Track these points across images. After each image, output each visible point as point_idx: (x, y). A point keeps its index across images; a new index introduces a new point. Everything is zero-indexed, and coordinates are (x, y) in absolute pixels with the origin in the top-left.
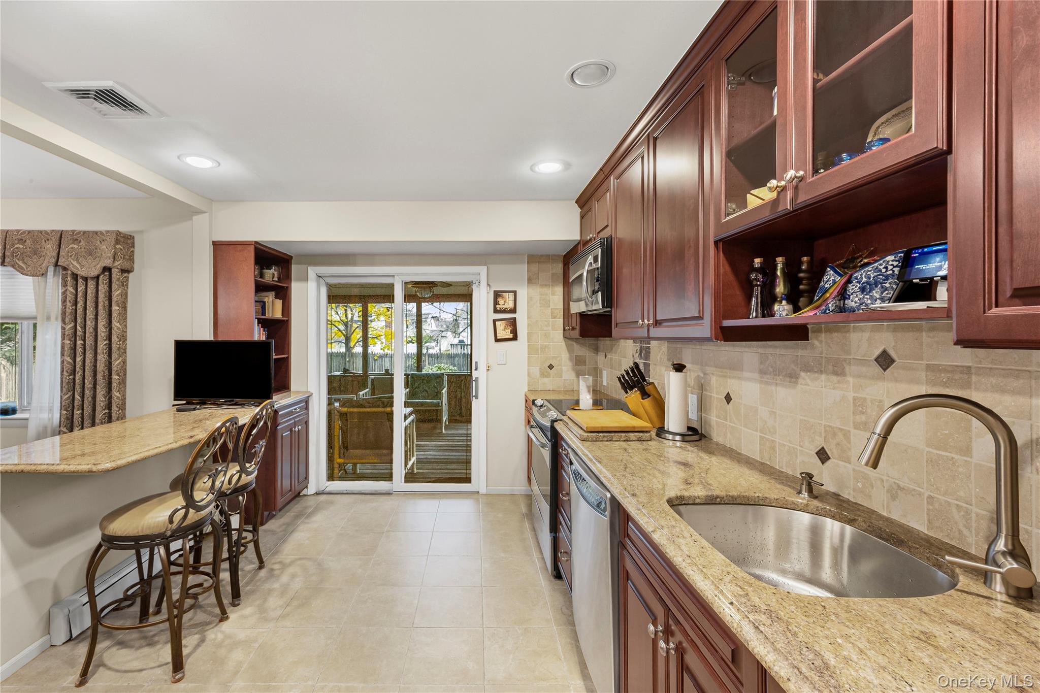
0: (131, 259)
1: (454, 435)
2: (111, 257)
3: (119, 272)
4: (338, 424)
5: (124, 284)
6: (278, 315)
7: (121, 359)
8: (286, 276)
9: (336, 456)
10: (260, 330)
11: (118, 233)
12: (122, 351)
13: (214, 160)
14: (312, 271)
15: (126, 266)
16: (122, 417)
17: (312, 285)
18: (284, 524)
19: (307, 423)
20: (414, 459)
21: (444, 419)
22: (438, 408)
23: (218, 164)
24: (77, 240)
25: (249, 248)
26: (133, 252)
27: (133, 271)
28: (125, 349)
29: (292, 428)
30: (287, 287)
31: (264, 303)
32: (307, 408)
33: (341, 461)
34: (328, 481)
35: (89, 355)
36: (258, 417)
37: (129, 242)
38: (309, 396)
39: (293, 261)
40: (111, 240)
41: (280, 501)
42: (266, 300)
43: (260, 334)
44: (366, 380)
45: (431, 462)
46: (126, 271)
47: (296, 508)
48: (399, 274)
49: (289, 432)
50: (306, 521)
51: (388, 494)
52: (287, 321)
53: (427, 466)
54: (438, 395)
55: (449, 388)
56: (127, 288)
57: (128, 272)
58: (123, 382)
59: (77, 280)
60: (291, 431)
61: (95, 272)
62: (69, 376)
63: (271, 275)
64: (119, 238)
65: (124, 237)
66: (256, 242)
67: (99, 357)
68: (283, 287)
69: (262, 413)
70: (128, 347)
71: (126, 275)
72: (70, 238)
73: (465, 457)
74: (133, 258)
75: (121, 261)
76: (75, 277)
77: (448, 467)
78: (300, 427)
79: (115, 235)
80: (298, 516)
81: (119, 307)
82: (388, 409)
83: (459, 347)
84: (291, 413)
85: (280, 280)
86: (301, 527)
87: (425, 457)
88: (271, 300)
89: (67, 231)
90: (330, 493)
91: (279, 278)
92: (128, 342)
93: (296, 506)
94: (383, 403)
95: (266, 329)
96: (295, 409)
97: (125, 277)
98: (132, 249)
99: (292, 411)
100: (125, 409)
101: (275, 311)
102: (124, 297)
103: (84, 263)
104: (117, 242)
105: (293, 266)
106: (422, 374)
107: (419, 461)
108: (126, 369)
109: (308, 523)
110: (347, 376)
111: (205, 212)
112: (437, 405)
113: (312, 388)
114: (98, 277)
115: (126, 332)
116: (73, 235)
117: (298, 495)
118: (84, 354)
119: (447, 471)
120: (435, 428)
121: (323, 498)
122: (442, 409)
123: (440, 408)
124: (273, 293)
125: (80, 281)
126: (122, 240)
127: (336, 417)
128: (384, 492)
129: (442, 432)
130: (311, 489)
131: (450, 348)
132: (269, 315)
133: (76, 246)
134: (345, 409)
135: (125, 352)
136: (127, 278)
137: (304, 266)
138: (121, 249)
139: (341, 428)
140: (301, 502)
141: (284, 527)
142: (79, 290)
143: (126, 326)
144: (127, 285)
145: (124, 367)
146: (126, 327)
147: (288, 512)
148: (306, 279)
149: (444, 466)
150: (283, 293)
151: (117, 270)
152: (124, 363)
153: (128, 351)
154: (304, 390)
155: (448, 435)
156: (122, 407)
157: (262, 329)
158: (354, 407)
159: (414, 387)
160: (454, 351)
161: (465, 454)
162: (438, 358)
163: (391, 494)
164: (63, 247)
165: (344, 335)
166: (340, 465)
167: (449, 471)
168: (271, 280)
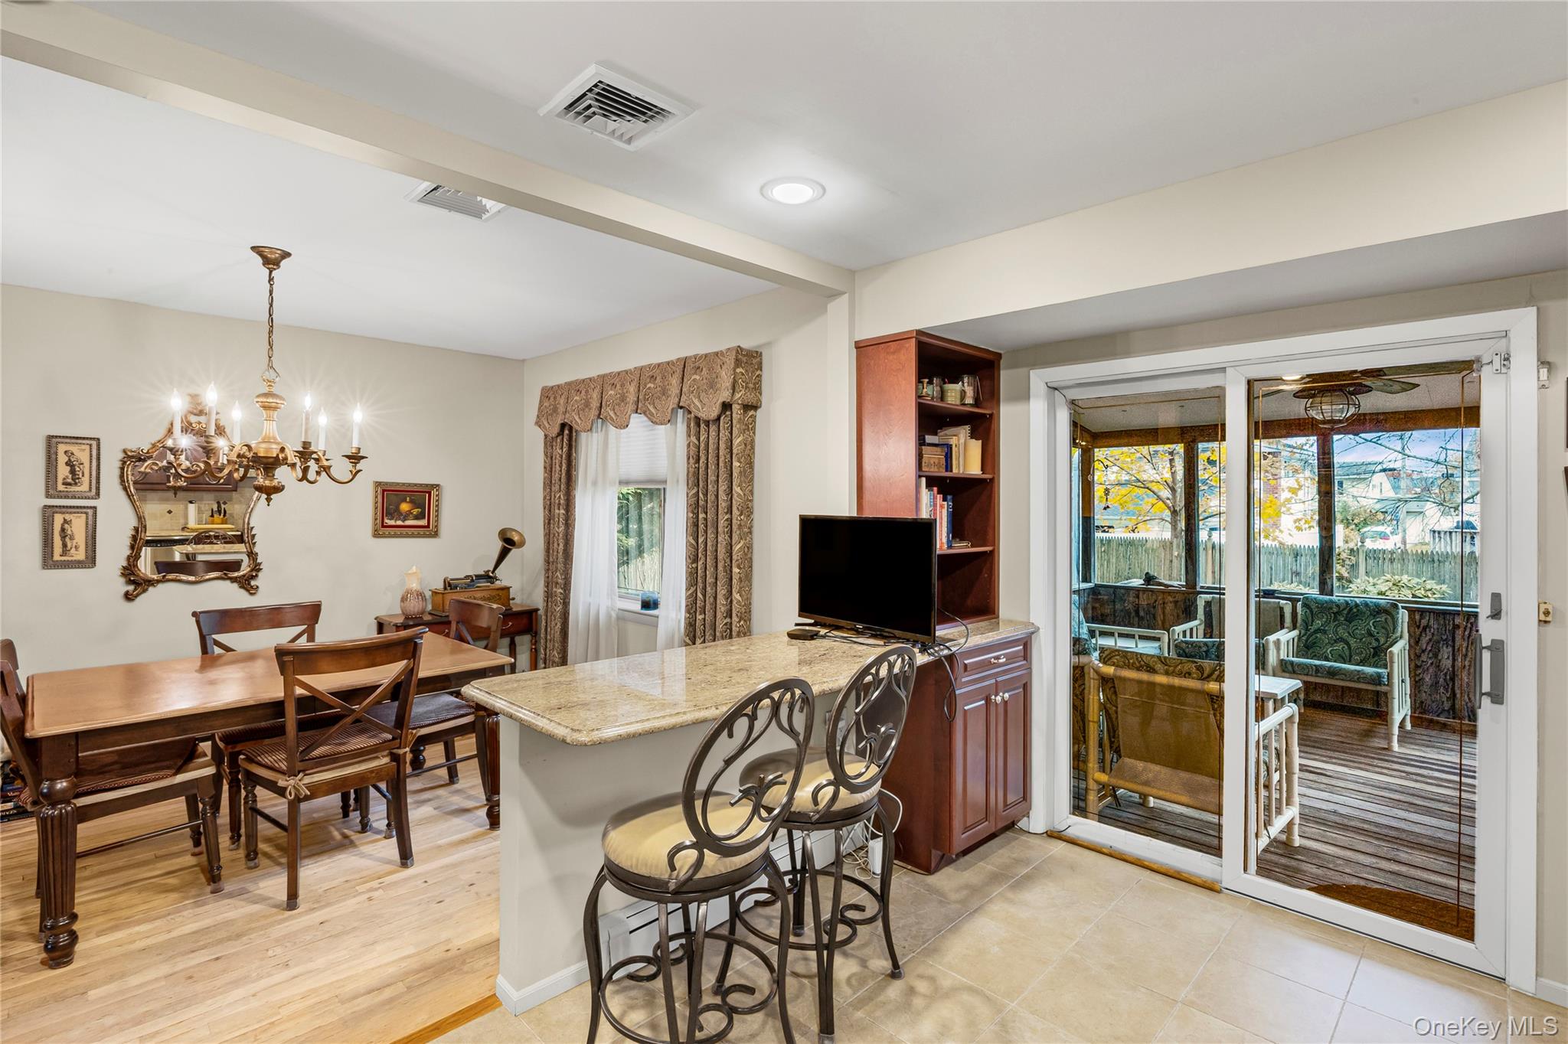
0: (757, 388)
1: (1423, 763)
2: (730, 388)
3: (740, 409)
4: (1096, 697)
5: (750, 428)
6: (974, 469)
7: (742, 542)
8: (989, 394)
9: (1093, 764)
10: (935, 498)
11: (739, 350)
12: (746, 530)
13: (818, 183)
14: (1039, 378)
15: (750, 398)
16: (746, 632)
17: (1038, 406)
18: (967, 886)
19: (1026, 688)
20: (1291, 813)
21: (1397, 718)
22: (1378, 688)
23: (821, 191)
24: (699, 368)
25: (907, 345)
26: (759, 376)
27: (760, 407)
28: (750, 528)
29: (990, 695)
30: (991, 415)
31: (950, 447)
32: (1026, 655)
33: (1104, 778)
34: (1074, 814)
35: (711, 536)
36: (869, 678)
37: (754, 361)
38: (1033, 633)
39: (1002, 362)
40: (730, 361)
41: (960, 839)
42: (953, 441)
43: (935, 505)
44: (1194, 603)
45: (1345, 827)
46: (751, 407)
47: (998, 855)
48: (1236, 364)
49: (983, 702)
50: (1010, 895)
51: (1210, 887)
52: (992, 480)
53: (1332, 835)
54: (1378, 654)
55: (1414, 641)
56: (754, 433)
57: (755, 408)
58: (747, 578)
59: (699, 426)
60: (988, 699)
61: (714, 414)
62: (692, 563)
63: (959, 393)
64: (740, 357)
65: (747, 355)
66: (919, 332)
67: (720, 539)
68: (984, 415)
69: (878, 671)
70: (756, 524)
71: (751, 413)
72: (692, 365)
73: (1454, 838)
74: (760, 386)
75: (743, 392)
76: (698, 420)
77: (1403, 856)
78: (1007, 695)
79: (734, 353)
80: (996, 878)
81: (741, 462)
82: (1213, 686)
83: (1457, 538)
84: (987, 665)
85: (977, 403)
86: (997, 908)
87: (1331, 807)
88: (962, 441)
89: (690, 357)
90: (1073, 842)
91: (977, 399)
92: (756, 516)
93: (1001, 851)
94: (1200, 669)
95: (949, 497)
96: (998, 658)
97: (751, 417)
98: (758, 372)
99: (988, 661)
100: (750, 620)
101: (969, 462)
102: (749, 447)
103: (705, 400)
104: (738, 363)
105: (1002, 372)
106: (1331, 601)
107: (1308, 816)
108: (751, 559)
109: (1011, 901)
110: (1152, 591)
111: (841, 293)
112: (1377, 680)
113: (1039, 616)
114: (718, 419)
115: (751, 501)
116: (695, 362)
117: (1011, 826)
118: (706, 532)
119: (1395, 867)
120: (1368, 734)
121: (1058, 848)
122: (1391, 691)
123: (1384, 689)
124: (967, 428)
125: (702, 425)
126: (744, 359)
127: (1092, 683)
128: (1198, 881)
129: (1389, 749)
130: (1037, 821)
131: (1428, 538)
132: (957, 471)
133: (698, 377)
134: (1109, 670)
135: (751, 533)
136: (754, 417)
137: (1022, 371)
138: (743, 374)
139: (1103, 707)
140: (1013, 843)
141: (965, 892)
142: (701, 439)
143: (752, 492)
144: (754, 429)
145: (749, 556)
146: (752, 494)
147: (982, 859)
148: (1024, 395)
149: (1385, 849)
150: (983, 425)
151: (738, 407)
152: (748, 548)
153: (755, 530)
154: (1021, 618)
155: (1407, 761)
156: (746, 615)
157: (939, 497)
158: (1130, 666)
159: (1313, 628)
160: (1441, 547)
161: (1455, 826)
162: (1392, 561)
163: (1219, 892)
164: (685, 380)
165: (1169, 508)
166: (1103, 786)
167: (1403, 869)
168: (958, 402)
